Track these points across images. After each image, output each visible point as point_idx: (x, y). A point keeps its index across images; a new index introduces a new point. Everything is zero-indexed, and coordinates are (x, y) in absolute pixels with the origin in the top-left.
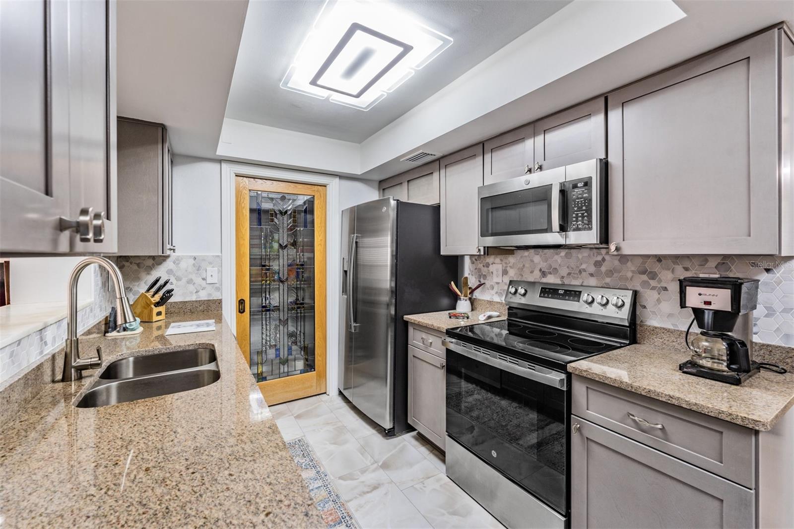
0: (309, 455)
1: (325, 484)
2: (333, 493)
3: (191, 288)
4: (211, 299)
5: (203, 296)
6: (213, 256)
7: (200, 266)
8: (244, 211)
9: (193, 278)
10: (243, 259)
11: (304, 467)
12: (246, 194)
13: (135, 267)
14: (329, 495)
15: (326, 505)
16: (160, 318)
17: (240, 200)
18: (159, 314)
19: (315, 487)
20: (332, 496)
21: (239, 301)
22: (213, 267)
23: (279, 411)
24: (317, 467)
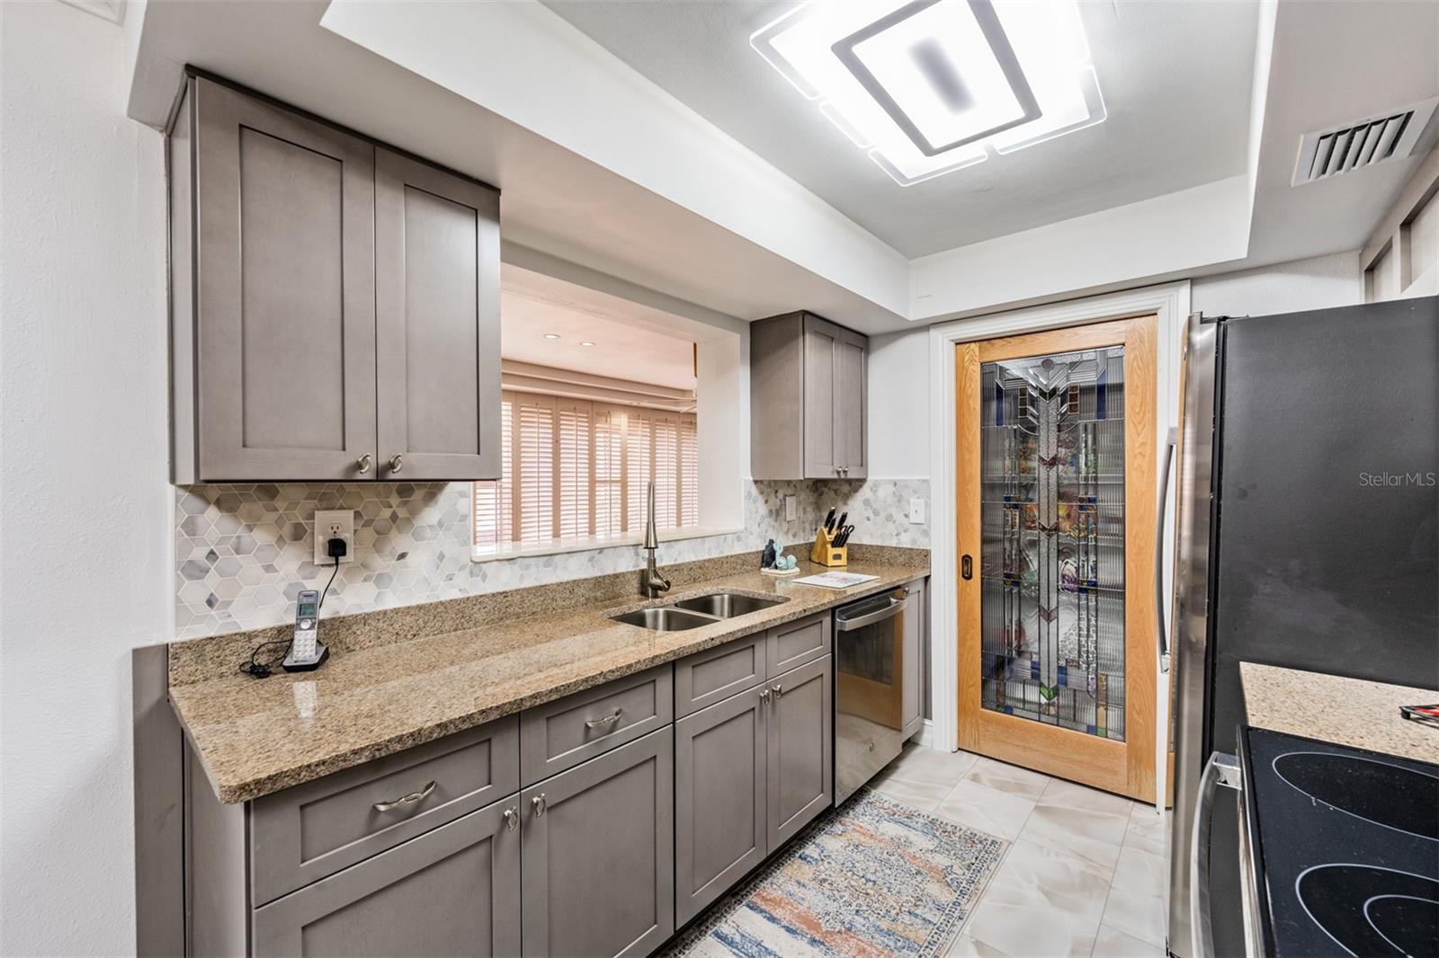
0: (979, 871)
1: (943, 926)
2: (934, 948)
3: (891, 527)
4: (916, 547)
5: (905, 542)
6: (919, 480)
7: (901, 496)
8: (971, 403)
9: (893, 513)
10: (969, 486)
11: (948, 880)
12: (974, 371)
13: (832, 494)
14: (926, 944)
15: (905, 951)
16: (838, 562)
17: (965, 385)
18: (837, 557)
19: (924, 916)
20: (928, 950)
21: (963, 558)
22: (918, 498)
23: (1021, 782)
24: (966, 897)
